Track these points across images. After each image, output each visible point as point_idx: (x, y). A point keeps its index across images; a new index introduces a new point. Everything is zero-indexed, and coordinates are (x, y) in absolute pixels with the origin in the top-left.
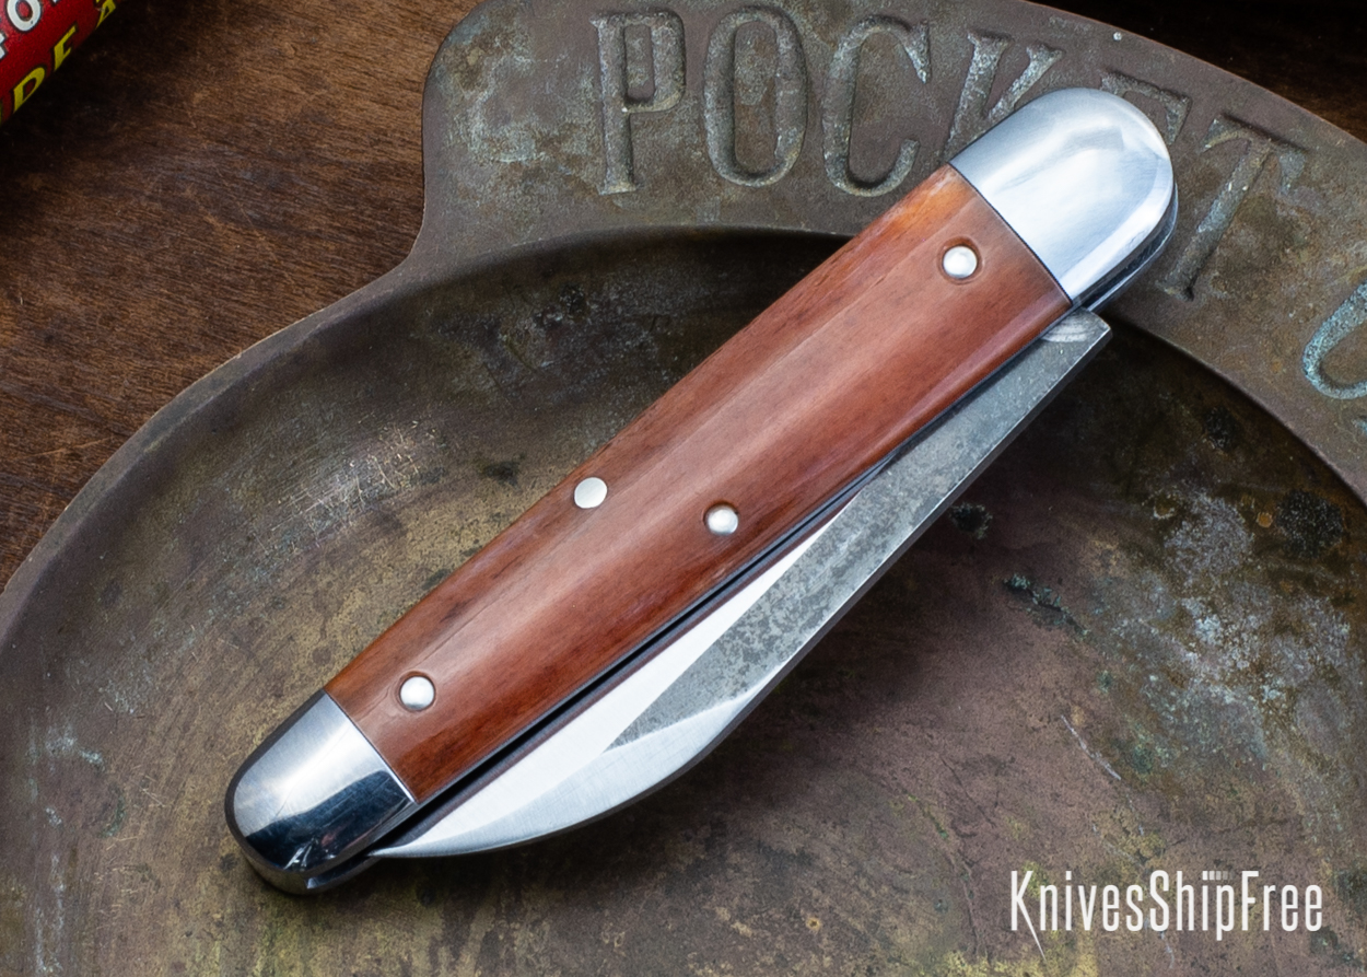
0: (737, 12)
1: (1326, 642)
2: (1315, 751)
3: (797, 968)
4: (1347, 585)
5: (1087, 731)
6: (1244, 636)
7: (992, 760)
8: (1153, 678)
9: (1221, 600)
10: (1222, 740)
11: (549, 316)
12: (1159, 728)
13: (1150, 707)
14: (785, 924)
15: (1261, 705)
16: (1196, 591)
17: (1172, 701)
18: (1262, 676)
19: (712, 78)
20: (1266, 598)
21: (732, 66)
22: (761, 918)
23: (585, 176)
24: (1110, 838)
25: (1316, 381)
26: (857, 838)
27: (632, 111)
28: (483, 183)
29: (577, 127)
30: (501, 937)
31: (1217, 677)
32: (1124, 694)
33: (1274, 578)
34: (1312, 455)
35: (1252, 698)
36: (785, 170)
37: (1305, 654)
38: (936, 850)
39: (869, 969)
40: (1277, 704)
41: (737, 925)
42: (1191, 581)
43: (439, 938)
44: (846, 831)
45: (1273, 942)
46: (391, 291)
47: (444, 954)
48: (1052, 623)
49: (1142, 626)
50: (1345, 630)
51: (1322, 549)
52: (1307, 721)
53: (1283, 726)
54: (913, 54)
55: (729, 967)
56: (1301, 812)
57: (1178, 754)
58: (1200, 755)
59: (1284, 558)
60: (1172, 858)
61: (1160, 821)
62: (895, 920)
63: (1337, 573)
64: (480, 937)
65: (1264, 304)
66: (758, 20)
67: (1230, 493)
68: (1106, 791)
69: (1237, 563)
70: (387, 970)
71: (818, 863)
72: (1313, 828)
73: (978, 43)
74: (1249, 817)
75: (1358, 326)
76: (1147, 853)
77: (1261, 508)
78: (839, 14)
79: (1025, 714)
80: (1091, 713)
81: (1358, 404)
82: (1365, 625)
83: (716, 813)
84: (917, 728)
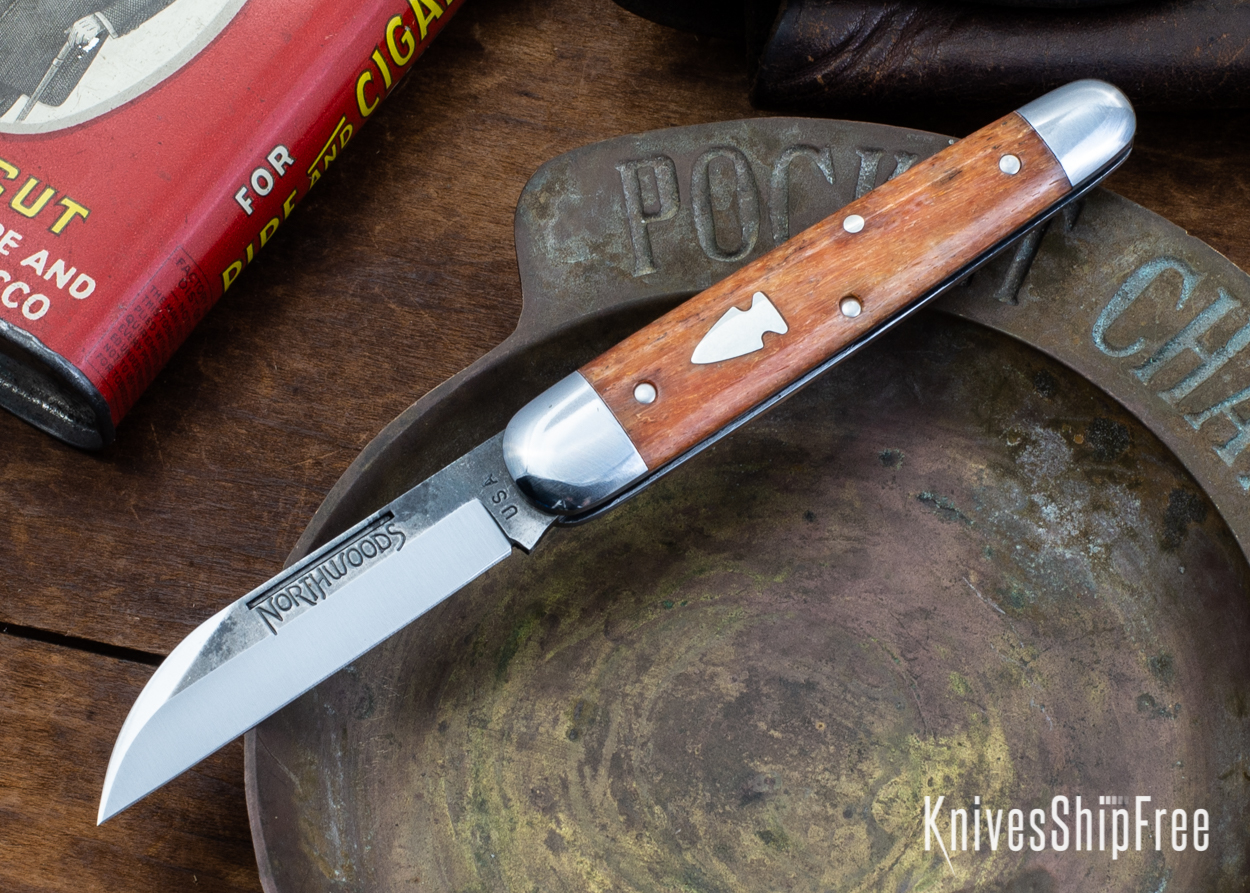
0: (707, 152)
1: (1126, 512)
2: (1127, 582)
3: (813, 755)
4: (1136, 475)
5: (980, 585)
6: (1073, 514)
7: (922, 610)
8: (1018, 547)
9: (1056, 493)
10: (1066, 582)
12: (1025, 577)
13: (1018, 566)
14: (802, 729)
15: (1089, 557)
16: (1039, 489)
17: (1032, 560)
18: (1088, 539)
19: (696, 196)
20: (1085, 489)
21: (708, 187)
22: (787, 726)
23: (622, 266)
24: (1003, 652)
25: (1102, 348)
26: (840, 668)
27: (648, 221)
28: (558, 277)
29: (614, 235)
30: (623, 756)
31: (1059, 542)
32: (1001, 559)
33: (1089, 475)
34: (1105, 394)
35: (1083, 553)
36: (750, 249)
37: (1114, 522)
38: (893, 671)
39: (859, 751)
40: (1099, 556)
41: (772, 732)
42: (1036, 483)
43: (583, 761)
44: (834, 665)
45: (1114, 707)
46: (507, 352)
47: (587, 770)
48: (950, 519)
49: (1008, 515)
50: (1138, 503)
51: (1117, 454)
52: (1119, 564)
53: (1104, 569)
54: (822, 167)
55: (770, 759)
56: (1122, 623)
57: (1040, 594)
58: (1054, 593)
59: (1093, 462)
60: (1043, 660)
61: (1033, 637)
62: (873, 719)
63: (1129, 468)
64: (609, 757)
65: (1064, 302)
66: (722, 156)
67: (1055, 424)
68: (996, 622)
69: (1064, 468)
70: (552, 784)
71: (819, 687)
72: (1131, 632)
73: (863, 156)
74: (1090, 629)
75: (1124, 311)
76: (1027, 659)
77: (1075, 432)
78: (772, 147)
79: (940, 578)
80: (982, 574)
81: (1131, 359)
82: (1150, 499)
83: (750, 663)
84: (872, 595)
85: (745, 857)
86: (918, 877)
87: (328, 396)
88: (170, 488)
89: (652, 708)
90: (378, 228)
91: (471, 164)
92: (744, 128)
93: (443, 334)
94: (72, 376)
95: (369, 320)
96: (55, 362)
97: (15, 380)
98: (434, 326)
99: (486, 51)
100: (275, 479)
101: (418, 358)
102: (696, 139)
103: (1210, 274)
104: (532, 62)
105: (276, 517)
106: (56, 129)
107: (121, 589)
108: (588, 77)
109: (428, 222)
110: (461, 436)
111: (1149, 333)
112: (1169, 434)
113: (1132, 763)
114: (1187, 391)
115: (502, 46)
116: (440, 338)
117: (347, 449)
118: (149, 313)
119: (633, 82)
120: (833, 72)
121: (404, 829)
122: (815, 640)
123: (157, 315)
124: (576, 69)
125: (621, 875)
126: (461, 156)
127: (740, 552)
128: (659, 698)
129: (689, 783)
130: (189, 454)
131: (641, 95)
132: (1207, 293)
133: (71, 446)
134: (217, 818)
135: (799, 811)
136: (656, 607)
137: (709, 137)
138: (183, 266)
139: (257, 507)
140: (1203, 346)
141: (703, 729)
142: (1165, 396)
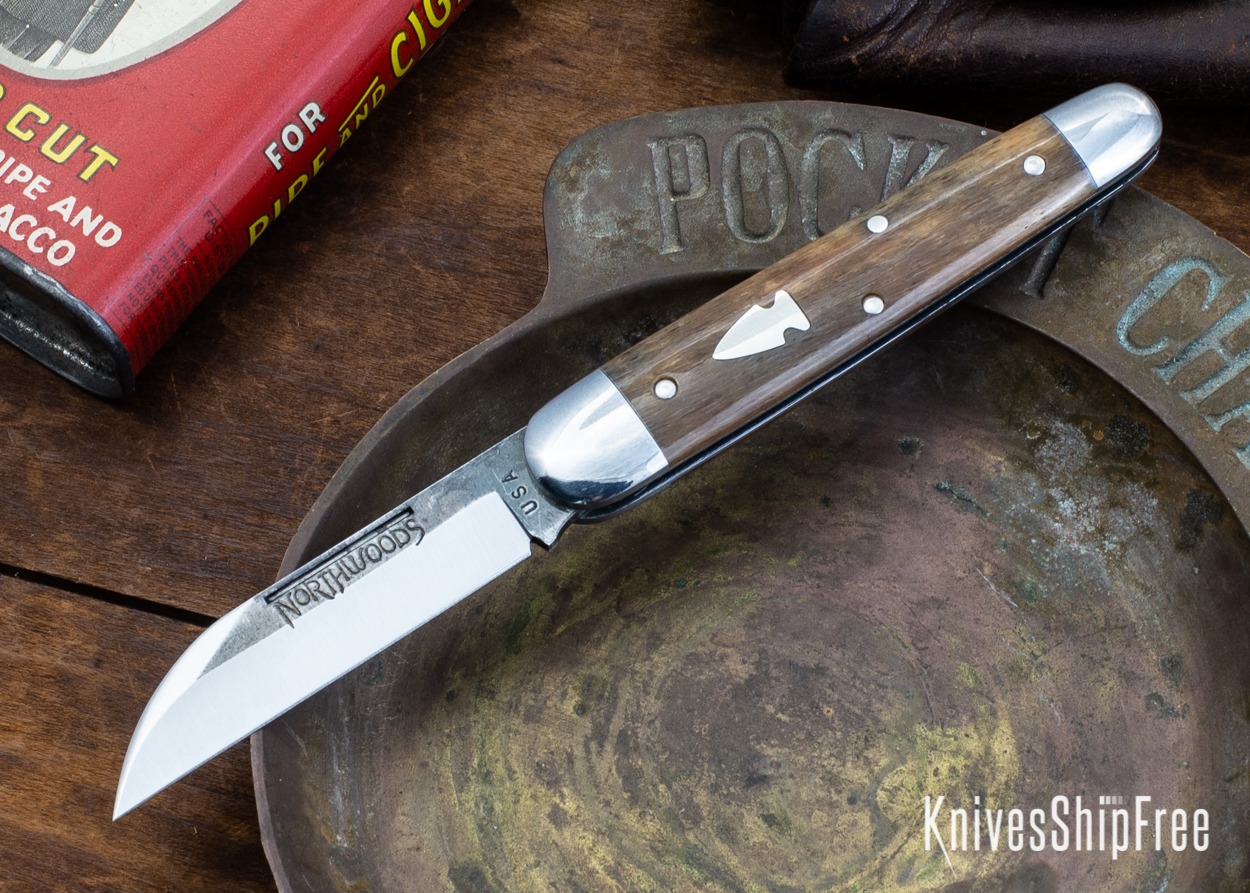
0: (739, 132)
1: (1143, 511)
2: (1141, 581)
3: (820, 740)
4: (1154, 474)
5: (994, 577)
6: (1090, 510)
7: (934, 599)
8: (1033, 541)
9: (1073, 489)
10: (1080, 578)
11: (633, 334)
12: (1039, 571)
13: (1033, 561)
14: (810, 713)
15: (1104, 554)
16: (1057, 483)
17: (1047, 555)
18: (1104, 535)
19: (727, 176)
20: (1102, 485)
21: (739, 168)
22: (795, 710)
23: (650, 243)
24: (1013, 645)
25: (1126, 345)
26: (851, 654)
27: (677, 199)
28: (585, 251)
29: (642, 212)
30: (629, 733)
31: (1075, 538)
32: (1016, 552)
33: (1107, 472)
34: (1127, 392)
35: (1098, 550)
36: (778, 231)
37: (1130, 519)
38: (903, 660)
39: (866, 739)
40: (1114, 553)
41: (780, 715)
42: (1053, 478)
43: (589, 736)
44: (845, 651)
45: (1122, 705)
46: (531, 324)
47: (593, 746)
48: (966, 510)
49: (1024, 508)
50: (1155, 502)
51: (1137, 451)
52: (1134, 562)
53: (1118, 566)
54: (854, 152)
55: (777, 742)
56: (1134, 621)
57: (1053, 588)
58: (1067, 588)
59: (1112, 459)
60: (1054, 655)
61: (1045, 631)
62: (881, 707)
63: (1147, 466)
64: (616, 733)
65: (1090, 298)
66: (754, 137)
67: (1075, 420)
68: (1009, 615)
69: (1082, 464)
70: (558, 758)
71: (828, 672)
72: (1143, 630)
73: (895, 143)
74: (1102, 625)
75: (1149, 309)
76: (1038, 653)
77: (1096, 427)
78: (804, 130)
79: (953, 569)
80: (996, 566)
81: (1155, 358)
82: (1167, 499)
83: (761, 645)
84: (886, 583)
85: (748, 839)
86: (920, 867)
87: (349, 355)
88: (187, 440)
89: (661, 687)
90: (407, 189)
91: (502, 129)
92: (777, 110)
93: (468, 298)
94: (94, 324)
95: (394, 281)
96: (78, 309)
97: (37, 325)
98: (458, 290)
99: (522, 17)
100: (292, 435)
101: (441, 321)
102: (729, 119)
103: (1238, 276)
104: (567, 30)
105: (293, 473)
106: (89, 76)
107: (134, 538)
108: (622, 47)
109: (456, 185)
110: (482, 406)
111: (1173, 332)
112: (1189, 434)
113: (1139, 761)
114: (1210, 392)
115: (538, 13)
116: (464, 301)
117: (367, 409)
118: (174, 264)
119: (668, 55)
120: (868, 53)
121: (408, 796)
122: (826, 626)
123: (182, 266)
124: (612, 39)
125: (623, 851)
126: (492, 121)
127: (755, 534)
128: (669, 676)
129: (695, 763)
130: (208, 407)
131: (675, 68)
132: (1233, 293)
133: (89, 393)
134: (220, 771)
135: (804, 796)
136: (669, 585)
137: (742, 117)
138: (210, 218)
139: (274, 462)
140: (1226, 348)
141: (711, 710)
142: (1186, 396)
